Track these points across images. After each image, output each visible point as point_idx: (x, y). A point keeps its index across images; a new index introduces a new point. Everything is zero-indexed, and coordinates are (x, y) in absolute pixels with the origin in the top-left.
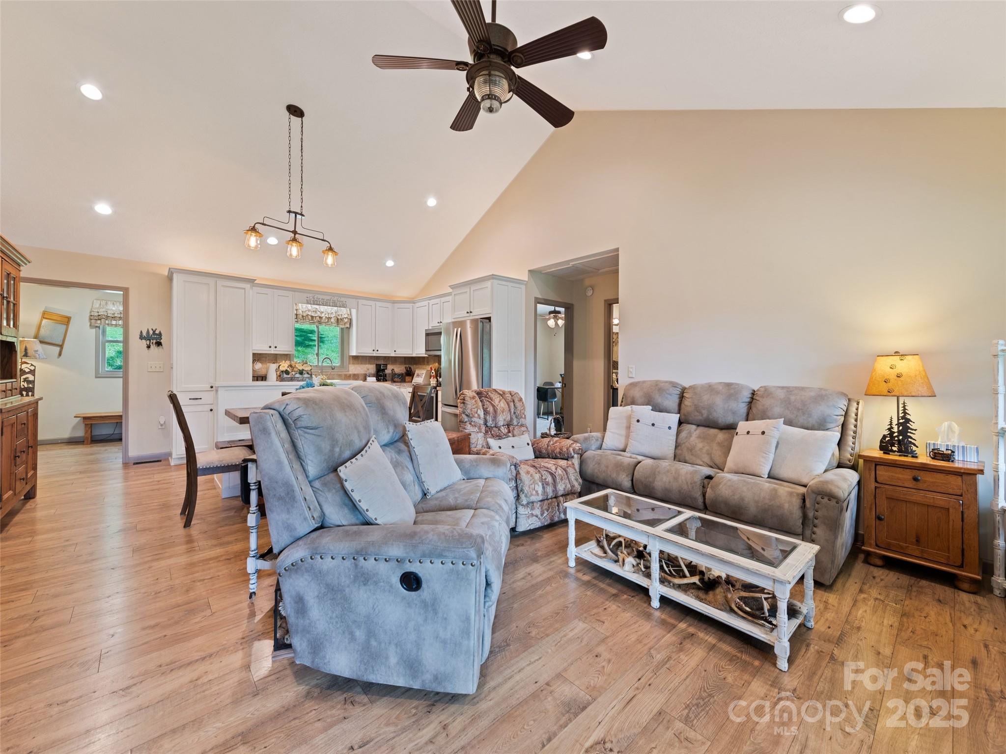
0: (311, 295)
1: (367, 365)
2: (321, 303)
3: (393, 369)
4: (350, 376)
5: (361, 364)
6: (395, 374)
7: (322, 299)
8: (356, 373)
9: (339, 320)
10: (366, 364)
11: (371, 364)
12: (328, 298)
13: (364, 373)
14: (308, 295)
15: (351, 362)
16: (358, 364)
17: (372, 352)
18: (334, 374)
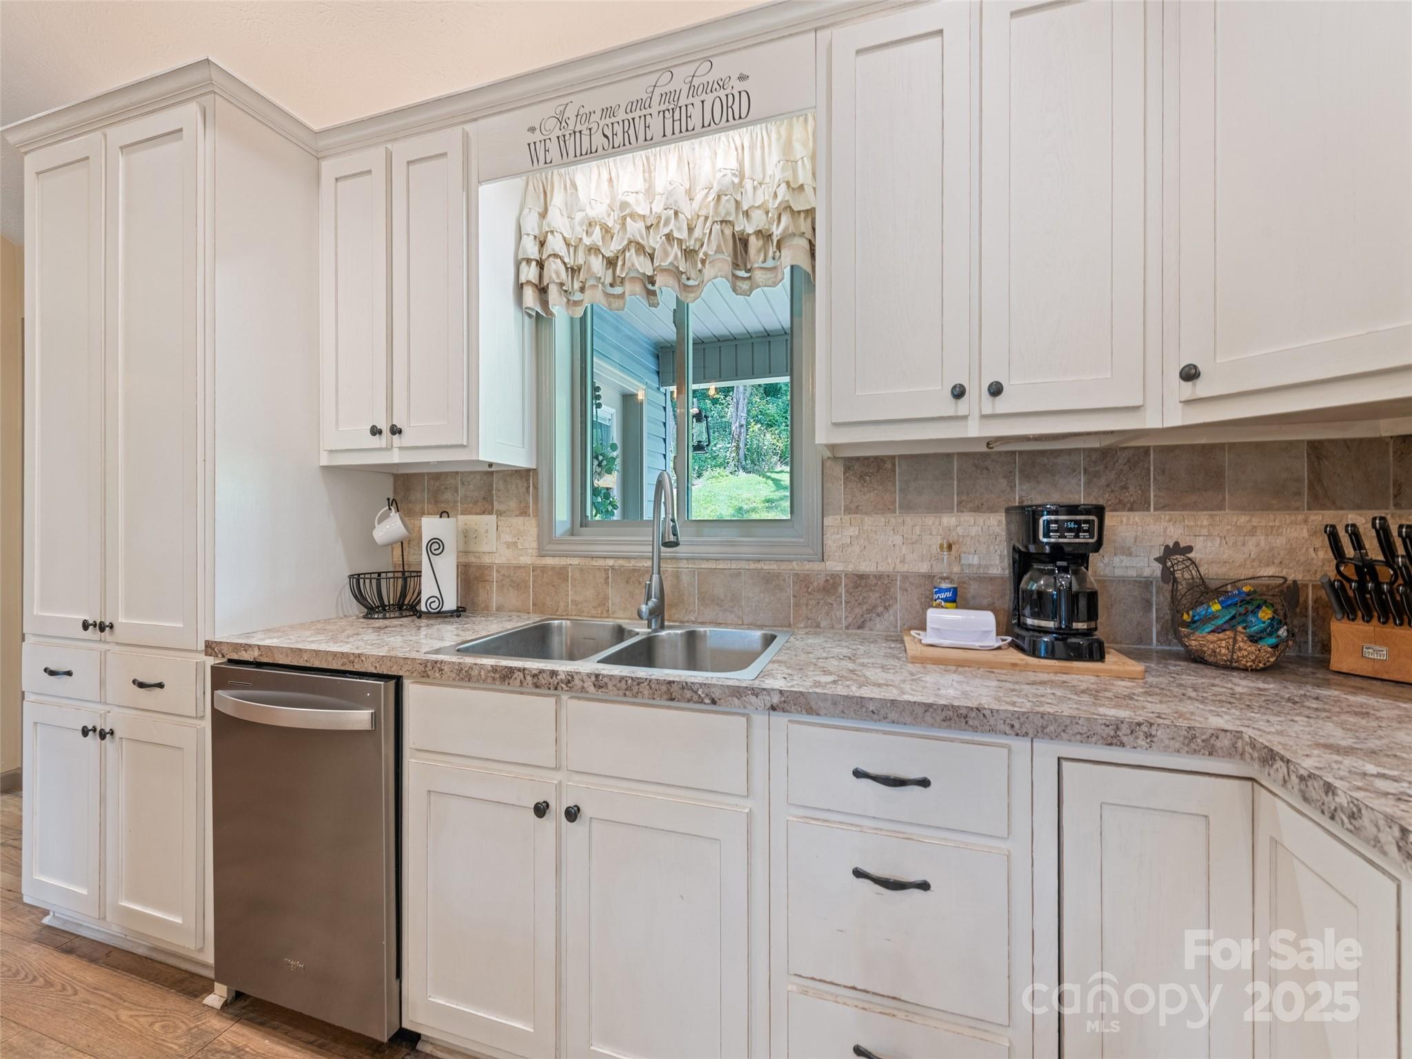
0: (550, 109)
1: (949, 520)
2: (598, 140)
3: (1175, 550)
4: (830, 585)
5: (907, 507)
6: (1204, 591)
7: (609, 111)
8: (867, 567)
9: (754, 243)
10: (938, 508)
11: (977, 509)
12: (637, 89)
13: (924, 568)
14: (533, 115)
15: (838, 492)
16: (888, 509)
17: (949, 407)
18: (737, 574)
